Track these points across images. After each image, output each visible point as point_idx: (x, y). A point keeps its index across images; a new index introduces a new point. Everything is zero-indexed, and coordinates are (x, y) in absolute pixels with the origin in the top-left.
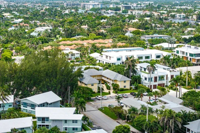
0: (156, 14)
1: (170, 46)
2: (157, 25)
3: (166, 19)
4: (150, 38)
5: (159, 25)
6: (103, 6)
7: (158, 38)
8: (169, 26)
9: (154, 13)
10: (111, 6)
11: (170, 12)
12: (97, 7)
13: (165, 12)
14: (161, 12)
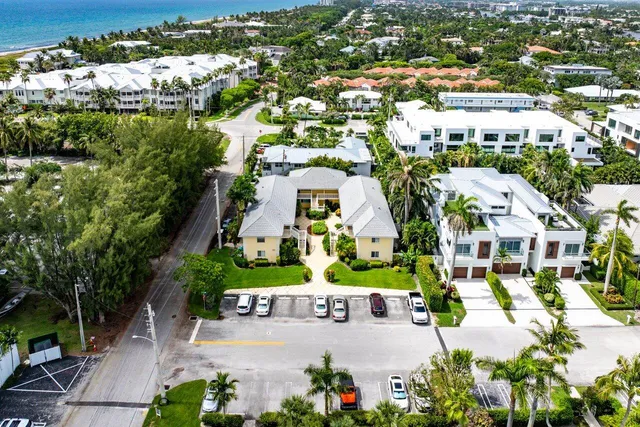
0: (604, 23)
1: (605, 93)
2: (594, 42)
3: (618, 33)
4: (563, 72)
5: (598, 44)
6: (523, 9)
7: (581, 73)
8: (618, 47)
9: (601, 21)
10: (535, 9)
11: (632, 20)
12: (513, 9)
13: (623, 20)
14: (615, 20)
